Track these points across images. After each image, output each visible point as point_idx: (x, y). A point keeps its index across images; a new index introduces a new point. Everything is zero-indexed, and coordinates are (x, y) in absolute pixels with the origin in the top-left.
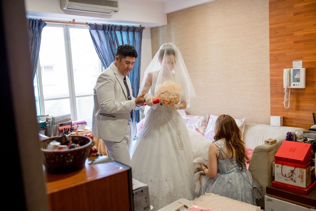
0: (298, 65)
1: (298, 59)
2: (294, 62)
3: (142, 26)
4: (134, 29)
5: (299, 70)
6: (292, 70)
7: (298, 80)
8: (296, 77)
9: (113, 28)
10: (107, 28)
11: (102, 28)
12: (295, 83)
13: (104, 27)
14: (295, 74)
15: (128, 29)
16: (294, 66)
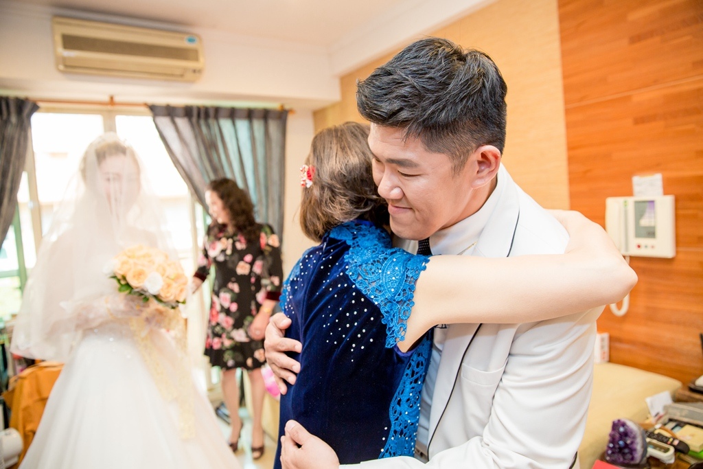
0: (649, 186)
1: (648, 167)
2: (636, 180)
3: (287, 107)
4: (266, 115)
5: (652, 202)
6: (631, 201)
7: (651, 233)
8: (645, 222)
9: (212, 113)
10: (195, 113)
11: (181, 112)
12: (643, 241)
13: (188, 112)
14: (639, 214)
15: (250, 114)
16: (636, 189)
